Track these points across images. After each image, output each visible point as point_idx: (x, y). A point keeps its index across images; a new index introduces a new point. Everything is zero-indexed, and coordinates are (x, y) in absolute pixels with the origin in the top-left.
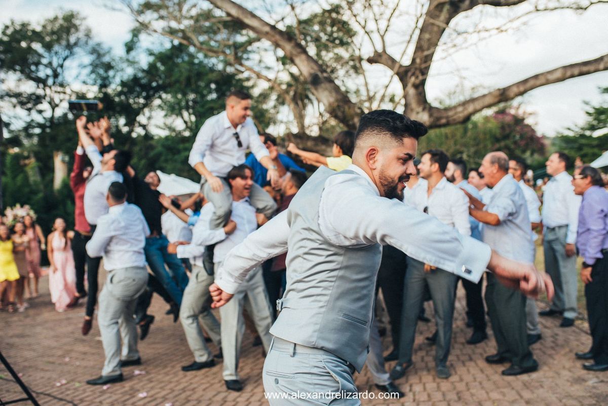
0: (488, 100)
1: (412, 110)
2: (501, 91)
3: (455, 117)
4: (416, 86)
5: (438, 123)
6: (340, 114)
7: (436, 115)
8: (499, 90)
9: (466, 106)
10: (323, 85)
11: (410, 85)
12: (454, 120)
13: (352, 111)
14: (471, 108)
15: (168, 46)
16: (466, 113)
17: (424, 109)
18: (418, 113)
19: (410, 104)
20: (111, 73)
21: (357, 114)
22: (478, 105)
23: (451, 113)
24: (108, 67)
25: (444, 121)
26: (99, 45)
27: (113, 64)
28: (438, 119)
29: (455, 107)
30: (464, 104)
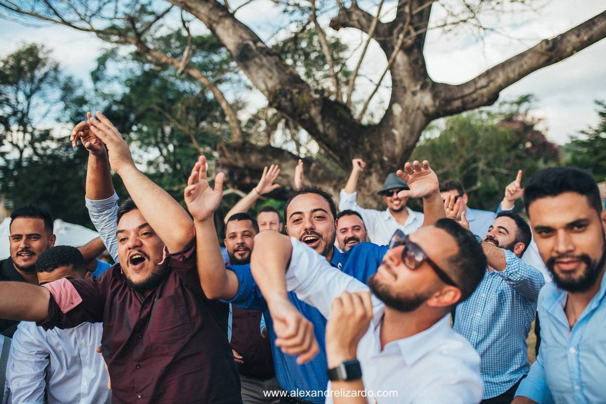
0: (527, 62)
1: (405, 89)
2: (551, 44)
3: (474, 96)
4: (407, 50)
5: (449, 108)
6: (285, 103)
7: (443, 95)
8: (547, 41)
9: (493, 77)
10: (257, 60)
11: (397, 48)
12: (475, 100)
13: (306, 98)
14: (500, 80)
15: (139, 73)
16: (492, 86)
17: (423, 88)
18: (414, 93)
19: (401, 81)
20: (85, 108)
21: (314, 101)
22: (511, 73)
23: (467, 91)
24: (82, 101)
25: (457, 103)
26: (70, 78)
27: (87, 98)
28: (449, 101)
29: (474, 81)
30: (488, 73)
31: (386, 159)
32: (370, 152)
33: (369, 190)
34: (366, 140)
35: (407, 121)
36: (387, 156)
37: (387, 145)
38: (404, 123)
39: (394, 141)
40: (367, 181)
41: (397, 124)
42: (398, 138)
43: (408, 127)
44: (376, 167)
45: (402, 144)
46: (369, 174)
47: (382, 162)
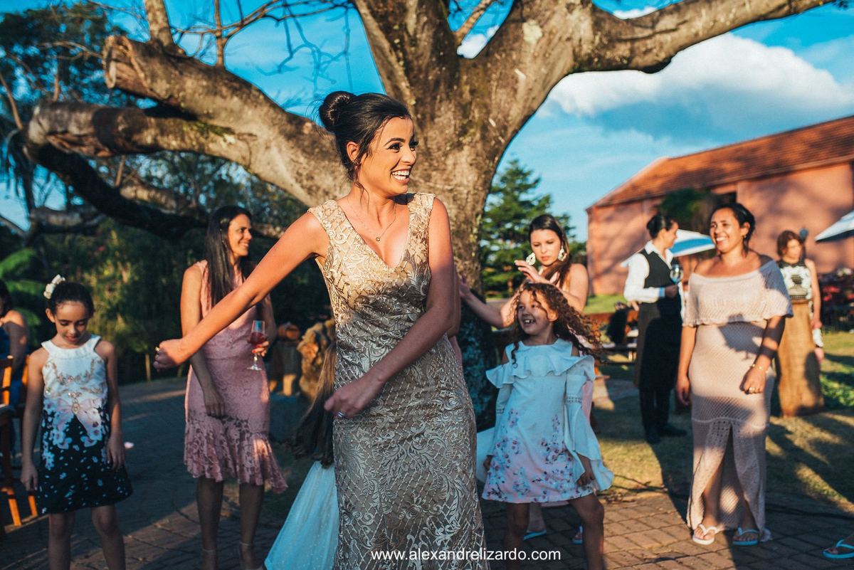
3: (649, 43)
12: (647, 53)
14: (700, 24)
16: (683, 33)
17: (582, 3)
18: (569, 8)
23: (640, 32)
25: (623, 50)
28: (613, 40)
30: (677, 8)
31: (493, 123)
32: (470, 103)
33: (447, 180)
34: (465, 78)
35: (545, 56)
36: (494, 119)
37: (499, 96)
38: (539, 61)
39: (515, 91)
40: (450, 162)
41: (527, 60)
42: (521, 88)
43: (544, 70)
44: (474, 134)
45: (526, 101)
46: (459, 146)
47: (485, 128)
